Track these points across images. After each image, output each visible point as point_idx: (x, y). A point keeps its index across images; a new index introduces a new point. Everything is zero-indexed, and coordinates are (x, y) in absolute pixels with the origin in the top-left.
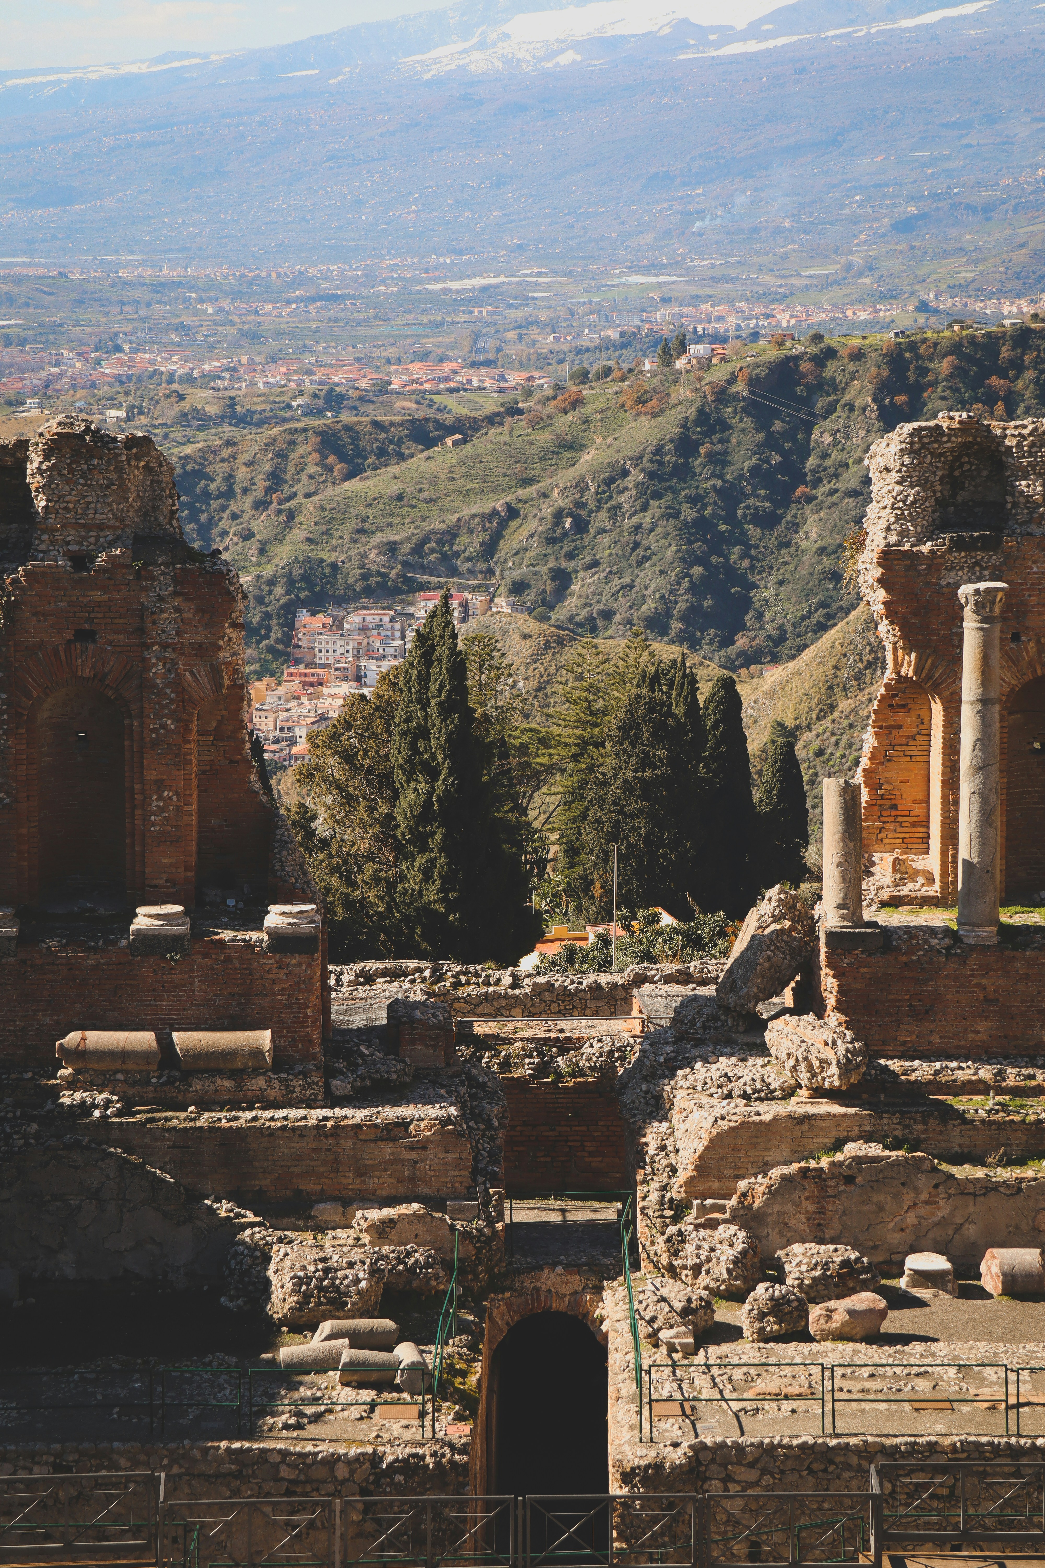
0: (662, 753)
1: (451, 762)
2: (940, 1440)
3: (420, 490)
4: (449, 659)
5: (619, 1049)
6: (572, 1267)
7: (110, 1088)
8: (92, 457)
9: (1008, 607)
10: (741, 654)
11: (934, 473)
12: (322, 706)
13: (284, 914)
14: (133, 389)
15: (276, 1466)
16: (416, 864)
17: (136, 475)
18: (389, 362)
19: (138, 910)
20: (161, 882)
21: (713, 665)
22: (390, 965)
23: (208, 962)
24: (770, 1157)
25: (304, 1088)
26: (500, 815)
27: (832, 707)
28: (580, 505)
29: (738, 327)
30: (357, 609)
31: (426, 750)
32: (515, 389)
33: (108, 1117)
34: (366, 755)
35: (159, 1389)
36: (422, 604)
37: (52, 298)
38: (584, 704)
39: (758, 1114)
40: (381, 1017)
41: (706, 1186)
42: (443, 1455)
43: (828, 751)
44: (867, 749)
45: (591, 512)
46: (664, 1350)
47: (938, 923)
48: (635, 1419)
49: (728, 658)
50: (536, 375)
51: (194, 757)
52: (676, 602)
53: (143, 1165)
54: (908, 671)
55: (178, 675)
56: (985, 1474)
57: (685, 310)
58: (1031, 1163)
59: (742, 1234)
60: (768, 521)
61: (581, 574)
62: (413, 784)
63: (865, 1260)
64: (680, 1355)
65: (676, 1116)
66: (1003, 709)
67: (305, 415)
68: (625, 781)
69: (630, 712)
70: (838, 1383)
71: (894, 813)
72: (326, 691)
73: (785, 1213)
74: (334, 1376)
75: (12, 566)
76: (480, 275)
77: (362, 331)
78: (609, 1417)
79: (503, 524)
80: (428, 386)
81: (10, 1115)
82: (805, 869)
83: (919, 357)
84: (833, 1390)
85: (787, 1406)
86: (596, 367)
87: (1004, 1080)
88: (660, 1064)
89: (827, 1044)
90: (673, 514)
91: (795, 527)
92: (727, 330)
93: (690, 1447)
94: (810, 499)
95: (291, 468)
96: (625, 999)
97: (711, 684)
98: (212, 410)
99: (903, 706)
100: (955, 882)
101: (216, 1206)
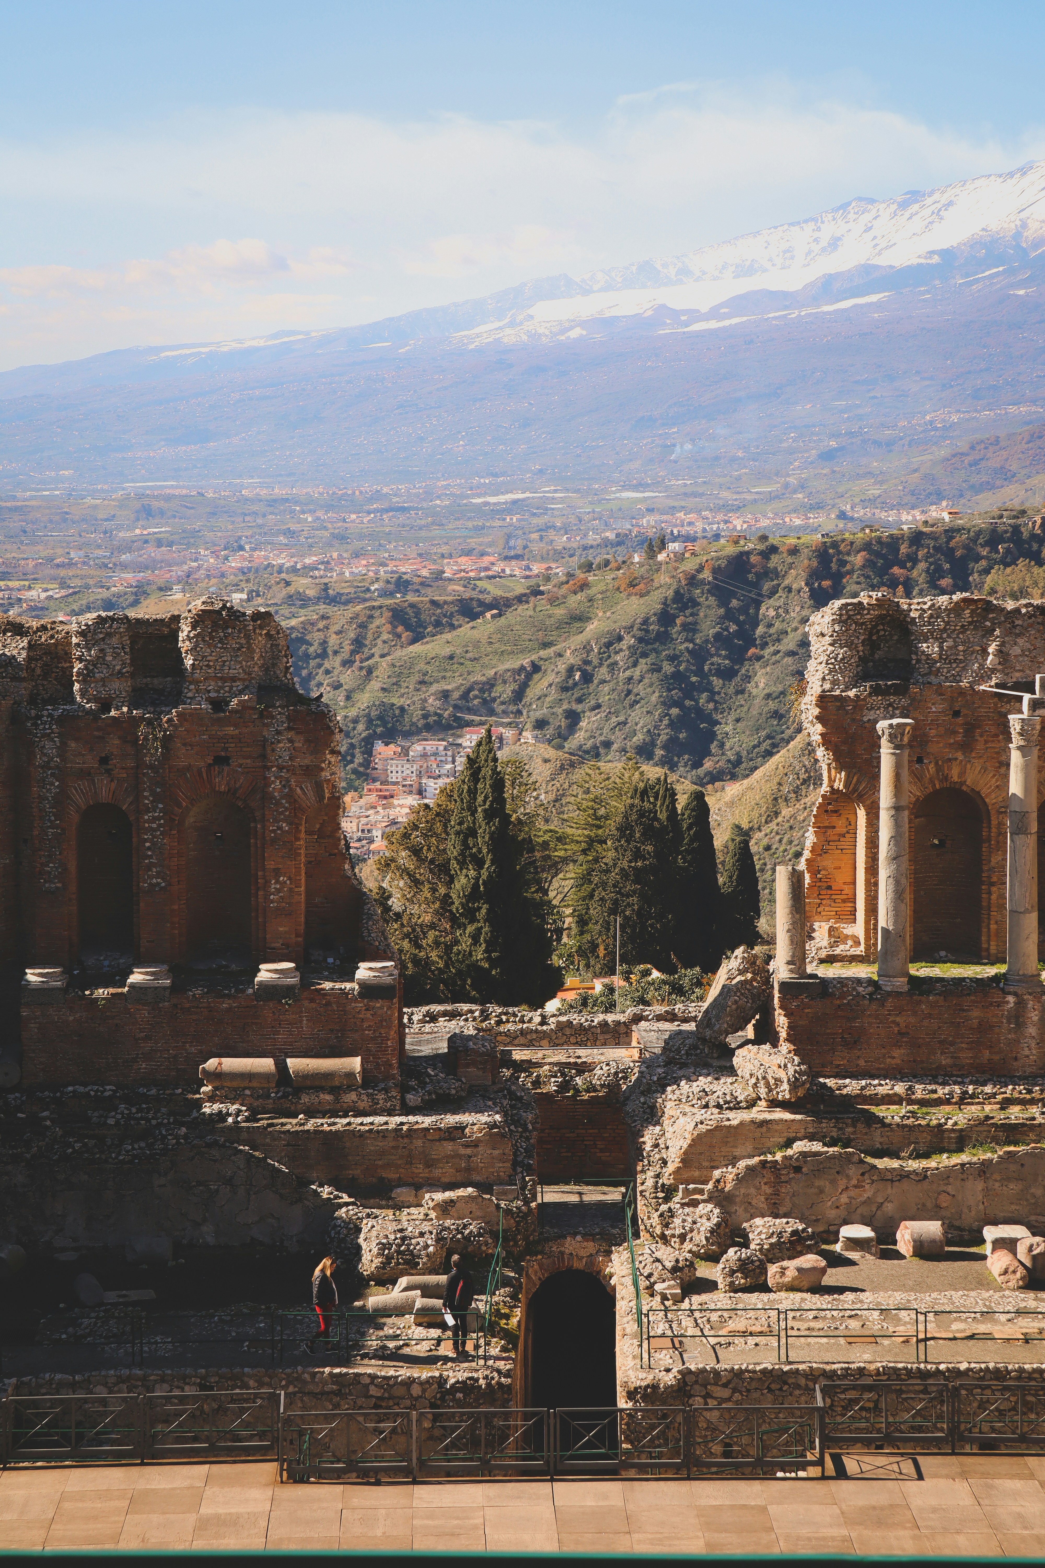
0: (650, 848)
1: (493, 854)
2: (867, 1366)
3: (467, 652)
4: (491, 778)
5: (623, 1071)
6: (588, 1236)
7: (240, 1101)
8: (227, 628)
9: (913, 738)
10: (709, 773)
11: (858, 638)
12: (393, 813)
13: (370, 969)
14: (252, 577)
15: (366, 1386)
16: (467, 932)
17: (260, 641)
18: (443, 556)
19: (261, 967)
20: (278, 945)
21: (687, 782)
22: (449, 1008)
23: (313, 1005)
24: (738, 1152)
25: (386, 1101)
26: (528, 895)
27: (777, 814)
28: (587, 662)
29: (704, 530)
30: (419, 740)
31: (474, 846)
32: (537, 576)
33: (238, 1122)
34: (429, 849)
35: (279, 1328)
36: (468, 736)
37: (192, 511)
38: (591, 812)
39: (728, 1120)
40: (443, 1047)
41: (690, 1174)
42: (493, 1378)
43: (774, 847)
44: (809, 844)
45: (595, 667)
46: (658, 1298)
47: (863, 975)
48: (637, 1351)
49: (698, 777)
50: (553, 565)
51: (302, 851)
52: (659, 735)
53: (265, 1159)
54: (839, 785)
55: (291, 789)
56: (901, 1391)
57: (664, 517)
58: (934, 1156)
59: (717, 1211)
60: (728, 674)
61: (587, 714)
62: (465, 871)
63: (810, 1230)
64: (671, 1302)
65: (666, 1122)
66: (911, 814)
67: (380, 596)
68: (622, 869)
69: (626, 816)
70: (790, 1323)
71: (829, 892)
72: (396, 802)
73: (748, 1195)
74: (410, 1318)
75: (167, 709)
76: (511, 492)
77: (423, 533)
78: (617, 1349)
79: (529, 677)
80: (472, 574)
81: (166, 1121)
82: (758, 935)
83: (839, 553)
84: (786, 1329)
85: (751, 1341)
86: (598, 560)
87: (913, 1094)
88: (654, 1082)
89: (780, 1067)
90: (656, 669)
91: (748, 678)
92: (696, 532)
93: (679, 1372)
94: (759, 658)
95: (370, 636)
96: (626, 1033)
97: (686, 796)
98: (311, 593)
99: (836, 812)
100: (875, 944)
101: (319, 1190)
